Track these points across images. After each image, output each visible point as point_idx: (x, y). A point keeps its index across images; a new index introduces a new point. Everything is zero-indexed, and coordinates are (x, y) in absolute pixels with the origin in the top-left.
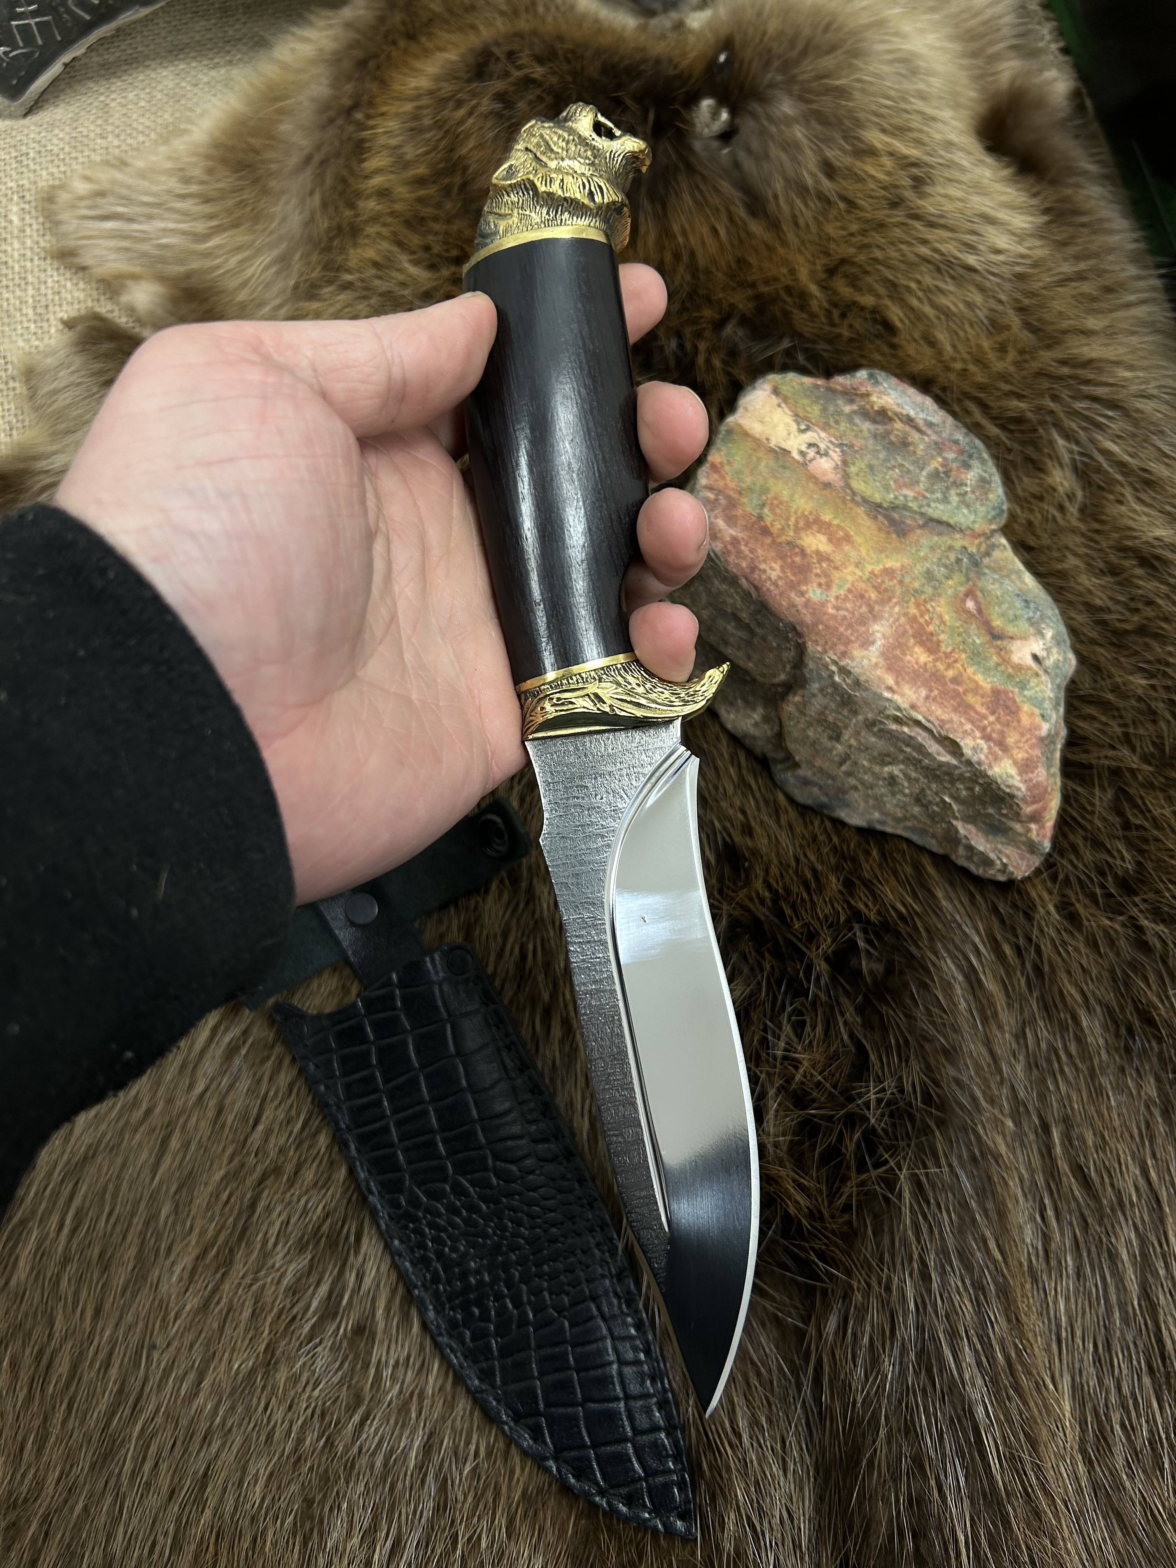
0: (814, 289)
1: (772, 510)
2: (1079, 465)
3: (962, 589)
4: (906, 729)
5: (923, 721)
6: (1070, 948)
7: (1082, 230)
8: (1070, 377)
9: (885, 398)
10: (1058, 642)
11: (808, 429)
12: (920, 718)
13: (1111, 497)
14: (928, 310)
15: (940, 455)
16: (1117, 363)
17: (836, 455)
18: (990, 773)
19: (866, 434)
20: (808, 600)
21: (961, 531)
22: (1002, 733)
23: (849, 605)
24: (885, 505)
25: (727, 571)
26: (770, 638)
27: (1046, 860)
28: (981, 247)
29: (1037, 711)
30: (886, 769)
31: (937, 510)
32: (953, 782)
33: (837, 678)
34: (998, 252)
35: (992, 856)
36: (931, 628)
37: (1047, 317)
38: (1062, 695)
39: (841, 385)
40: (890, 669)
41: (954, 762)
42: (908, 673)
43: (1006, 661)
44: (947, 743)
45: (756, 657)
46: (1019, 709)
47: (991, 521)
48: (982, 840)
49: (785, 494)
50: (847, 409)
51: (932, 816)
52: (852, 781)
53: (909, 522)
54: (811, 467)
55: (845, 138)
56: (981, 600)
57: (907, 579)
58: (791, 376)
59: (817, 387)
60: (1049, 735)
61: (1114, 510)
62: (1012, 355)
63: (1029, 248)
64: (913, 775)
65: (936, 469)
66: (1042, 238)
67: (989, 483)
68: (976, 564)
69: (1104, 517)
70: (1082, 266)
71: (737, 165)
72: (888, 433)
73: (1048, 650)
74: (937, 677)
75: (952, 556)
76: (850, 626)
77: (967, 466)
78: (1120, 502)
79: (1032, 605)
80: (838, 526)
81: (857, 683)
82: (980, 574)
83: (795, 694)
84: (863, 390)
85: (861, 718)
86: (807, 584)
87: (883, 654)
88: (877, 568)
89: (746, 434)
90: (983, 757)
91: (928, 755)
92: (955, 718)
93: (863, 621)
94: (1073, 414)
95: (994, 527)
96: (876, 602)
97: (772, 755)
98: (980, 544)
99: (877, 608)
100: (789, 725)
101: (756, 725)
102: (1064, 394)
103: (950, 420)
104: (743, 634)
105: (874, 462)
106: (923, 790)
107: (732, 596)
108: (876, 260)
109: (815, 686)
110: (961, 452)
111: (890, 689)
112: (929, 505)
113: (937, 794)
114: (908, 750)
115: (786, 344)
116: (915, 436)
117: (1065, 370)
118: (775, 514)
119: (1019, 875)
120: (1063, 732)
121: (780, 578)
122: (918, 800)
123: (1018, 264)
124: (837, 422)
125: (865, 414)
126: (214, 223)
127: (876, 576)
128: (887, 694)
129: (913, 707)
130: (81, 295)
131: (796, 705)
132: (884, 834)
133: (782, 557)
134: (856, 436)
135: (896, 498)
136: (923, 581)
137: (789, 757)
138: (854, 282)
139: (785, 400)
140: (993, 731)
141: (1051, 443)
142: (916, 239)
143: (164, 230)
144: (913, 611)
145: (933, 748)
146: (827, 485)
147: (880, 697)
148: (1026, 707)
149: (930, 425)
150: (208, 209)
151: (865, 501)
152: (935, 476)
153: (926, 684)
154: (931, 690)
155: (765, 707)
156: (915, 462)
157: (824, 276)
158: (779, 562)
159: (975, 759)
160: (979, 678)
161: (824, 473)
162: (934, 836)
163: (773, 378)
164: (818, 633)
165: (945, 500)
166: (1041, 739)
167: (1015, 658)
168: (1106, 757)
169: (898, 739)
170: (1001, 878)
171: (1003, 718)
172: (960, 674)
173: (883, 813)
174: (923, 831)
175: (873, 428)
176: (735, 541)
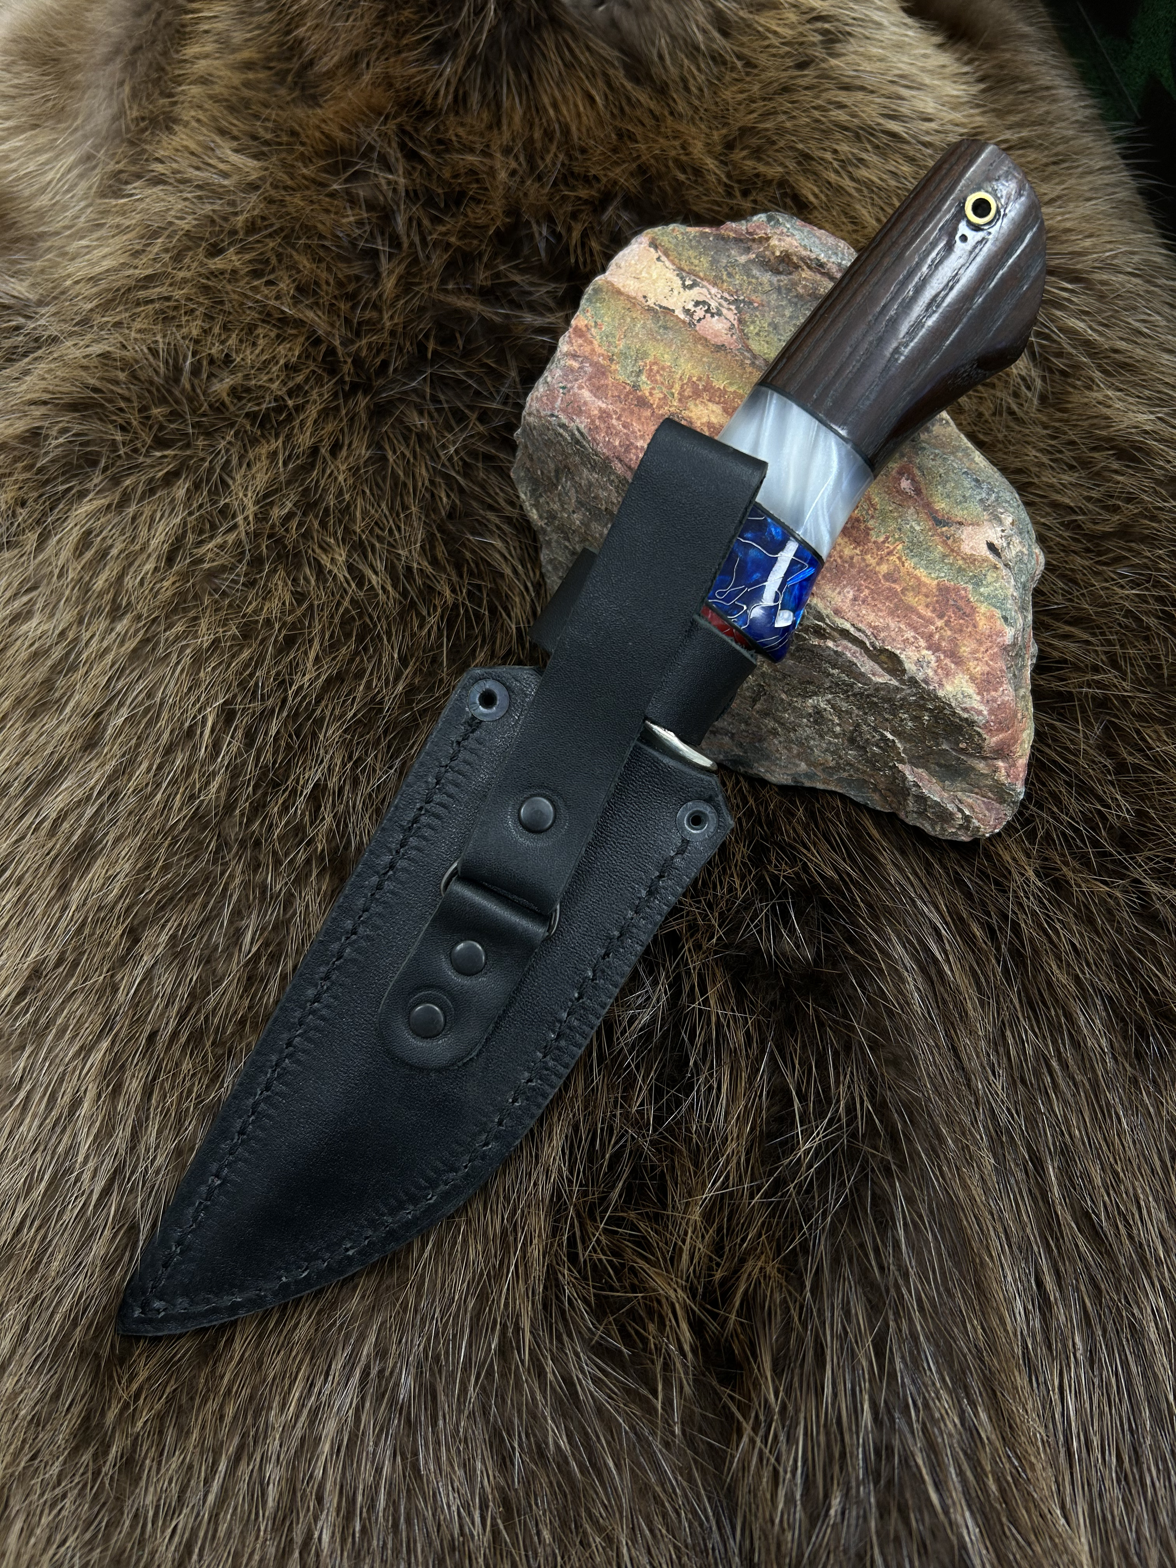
0: (710, 163)
1: (650, 377)
2: (1037, 348)
3: (894, 466)
4: (830, 644)
5: (852, 631)
6: (1058, 926)
7: (1024, 96)
9: (788, 239)
10: (1018, 529)
11: (694, 284)
12: (847, 626)
13: (1078, 383)
17: (730, 313)
18: (941, 693)
19: (767, 287)
22: (953, 640)
25: (597, 454)
27: (1020, 813)
28: (908, 113)
29: (998, 613)
30: (810, 702)
34: (928, 119)
35: (951, 807)
39: (735, 232)
41: (894, 682)
43: (955, 552)
44: (883, 658)
46: (974, 610)
48: (938, 788)
49: (667, 359)
50: (743, 259)
51: (871, 762)
52: (770, 723)
54: (699, 327)
56: (919, 479)
58: (675, 228)
59: (703, 237)
60: (1014, 644)
61: (1082, 396)
63: (965, 116)
64: (844, 706)
66: (978, 106)
69: (1070, 406)
70: (1027, 133)
71: (614, 23)
72: (795, 284)
73: (1008, 540)
74: (866, 573)
79: (985, 486)
80: (733, 394)
82: (916, 449)
84: (761, 234)
89: (618, 293)
90: (930, 673)
91: (860, 676)
92: (892, 624)
105: (778, 320)
106: (858, 725)
107: (605, 488)
108: (784, 129)
113: (875, 729)
114: (836, 671)
116: (827, 285)
118: (655, 382)
119: (986, 831)
120: (1033, 648)
122: (852, 741)
123: (953, 133)
124: (730, 275)
125: (765, 263)
129: (837, 612)
132: (813, 790)
134: (755, 290)
139: (667, 253)
145: (866, 665)
146: (720, 348)
148: (983, 608)
153: (851, 582)
154: (860, 590)
157: (720, 149)
159: (920, 676)
160: (921, 573)
161: (717, 334)
162: (876, 789)
163: (652, 232)
166: (1005, 649)
167: (966, 548)
169: (821, 657)
170: (964, 839)
171: (954, 622)
172: (897, 569)
173: (810, 764)
174: (862, 784)
175: (775, 279)
176: (605, 415)
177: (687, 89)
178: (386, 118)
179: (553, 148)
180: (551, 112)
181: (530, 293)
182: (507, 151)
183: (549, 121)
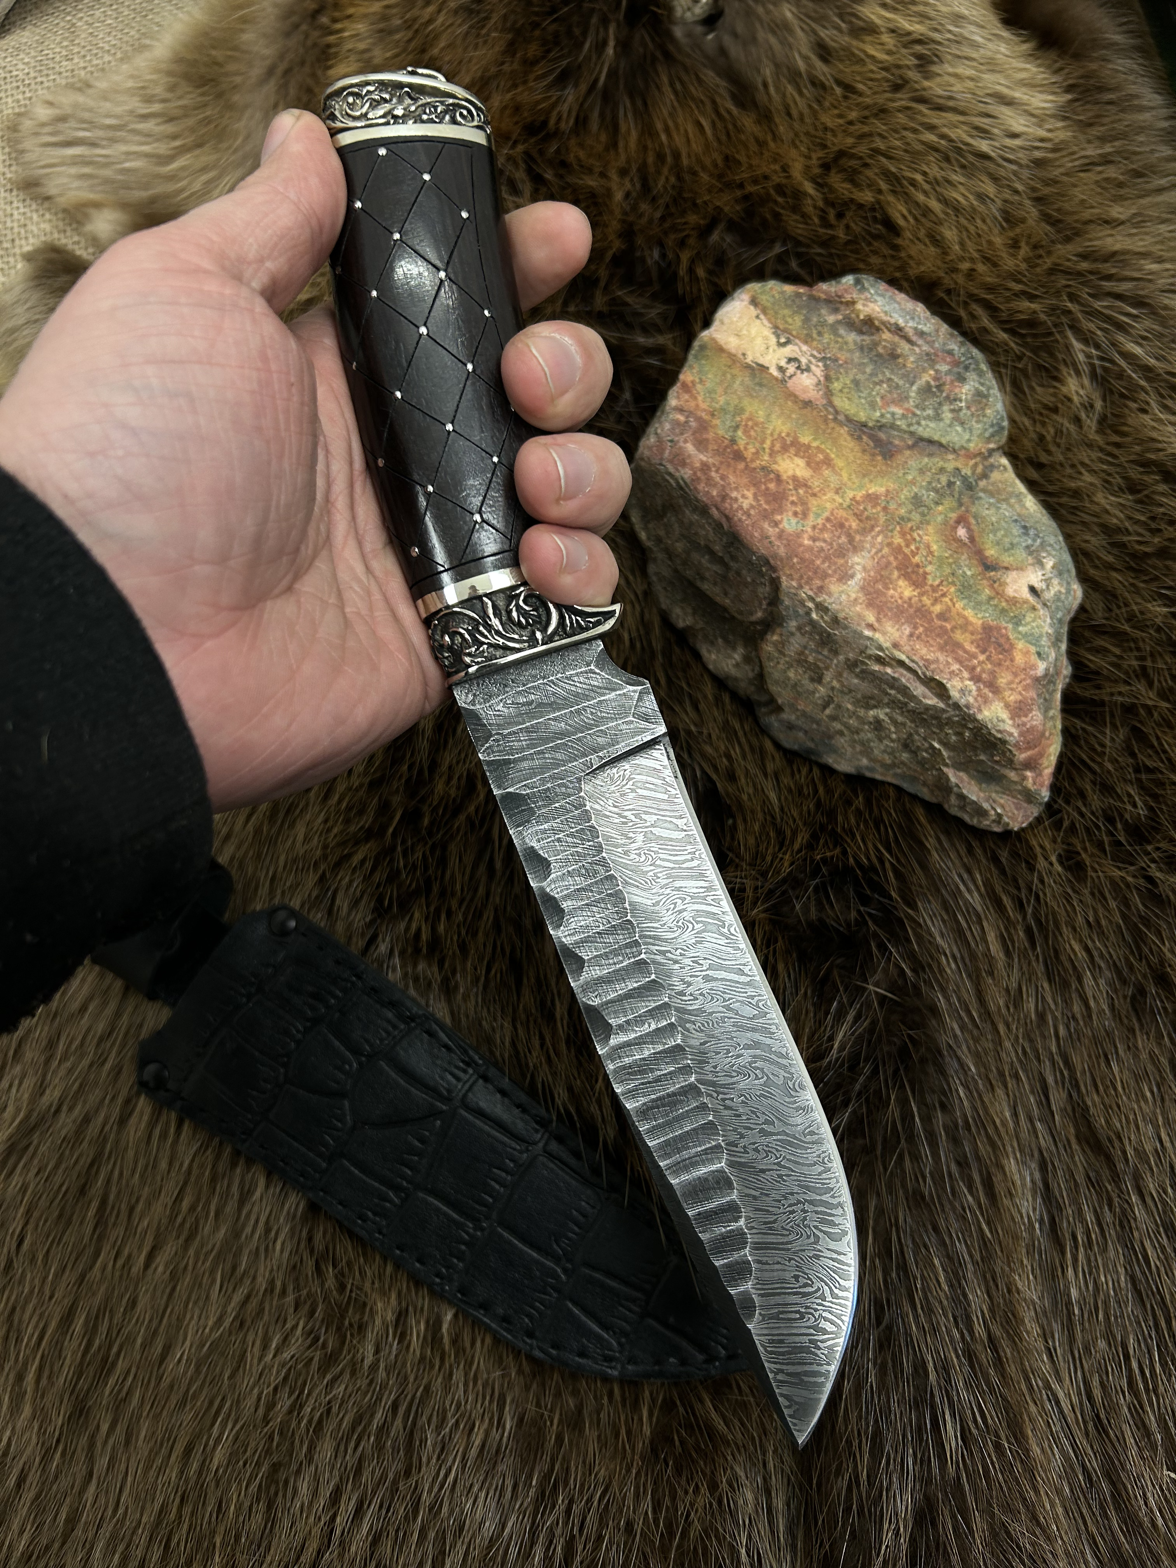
0: (808, 186)
1: (745, 432)
2: (1099, 371)
3: (954, 516)
4: (889, 670)
5: (907, 661)
6: (1076, 902)
7: (1109, 107)
8: (1091, 273)
9: (871, 305)
10: (1059, 570)
11: (788, 342)
12: (903, 657)
13: (1134, 405)
14: (935, 205)
15: (932, 367)
16: (1144, 255)
17: (818, 370)
18: (979, 717)
19: (852, 346)
20: (783, 531)
21: (954, 451)
22: (993, 673)
23: (826, 536)
24: (870, 424)
25: (697, 500)
26: (744, 572)
27: (1046, 810)
28: (996, 131)
29: (1033, 649)
30: (871, 712)
31: (928, 429)
32: (941, 726)
33: (814, 616)
34: (1014, 136)
35: (986, 806)
36: (916, 560)
37: (1067, 206)
38: (1065, 629)
39: (825, 292)
40: (870, 604)
41: (941, 705)
42: (891, 609)
43: (999, 594)
44: (933, 684)
45: (732, 592)
46: (1012, 646)
47: (988, 440)
48: (976, 789)
49: (761, 415)
50: (831, 319)
51: (922, 763)
52: (837, 726)
53: (897, 442)
54: (790, 384)
55: (841, 16)
56: (974, 527)
57: (892, 506)
58: (773, 285)
59: (798, 295)
60: (1046, 675)
61: (1136, 420)
62: (1025, 250)
63: (1050, 131)
64: (900, 719)
65: (928, 383)
66: (1065, 118)
67: (987, 397)
68: (970, 487)
69: (1125, 429)
70: (1108, 149)
71: (723, 51)
72: (876, 344)
73: (1048, 582)
74: (922, 612)
75: (944, 479)
76: (827, 558)
77: (962, 379)
78: (1144, 411)
79: (1032, 532)
80: (818, 448)
81: (835, 621)
82: (974, 499)
83: (773, 633)
84: (848, 297)
85: (841, 657)
86: (781, 513)
87: (863, 588)
88: (860, 495)
89: (721, 350)
90: (971, 700)
91: (913, 698)
92: (941, 657)
93: (841, 553)
94: (1092, 314)
95: (992, 446)
96: (857, 532)
97: (755, 697)
98: (976, 465)
99: (858, 538)
100: (769, 665)
101: (737, 665)
102: (1084, 293)
103: (944, 328)
104: (716, 568)
105: (860, 377)
106: (911, 735)
107: (703, 527)
108: (876, 151)
109: (793, 624)
110: (956, 364)
111: (870, 626)
112: (919, 424)
113: (925, 739)
114: (893, 692)
115: (778, 249)
116: (905, 347)
117: (1085, 265)
118: (749, 437)
119: (1016, 826)
120: (1067, 670)
121: (752, 507)
122: (906, 746)
123: (1037, 148)
124: (820, 334)
125: (850, 324)
126: (177, 143)
127: (858, 503)
128: (867, 633)
129: (896, 646)
130: (46, 226)
131: (775, 644)
132: (873, 781)
133: (755, 484)
134: (841, 349)
135: (882, 416)
136: (910, 507)
137: (772, 700)
138: (852, 178)
139: (764, 311)
140: (983, 671)
141: (1068, 347)
142: (922, 124)
143: (128, 153)
144: (898, 540)
145: (919, 690)
146: (807, 404)
147: (861, 635)
148: (1020, 645)
149: (921, 334)
150: (170, 128)
151: (849, 420)
152: (927, 390)
153: (910, 620)
154: (915, 628)
155: (745, 646)
156: (904, 376)
157: (817, 171)
158: (753, 490)
159: (962, 702)
160: (969, 613)
161: (805, 390)
162: (925, 784)
163: (754, 287)
164: (792, 567)
165: (937, 417)
166: (1037, 680)
167: (1010, 591)
168: (1120, 693)
169: (881, 680)
170: (997, 829)
171: (994, 657)
172: (949, 610)
173: (871, 760)
174: (914, 779)
175: (858, 338)
176: (705, 467)
177: (789, 114)
178: (515, 143)
179: (665, 171)
180: (664, 137)
181: (642, 315)
182: (623, 172)
183: (661, 145)
